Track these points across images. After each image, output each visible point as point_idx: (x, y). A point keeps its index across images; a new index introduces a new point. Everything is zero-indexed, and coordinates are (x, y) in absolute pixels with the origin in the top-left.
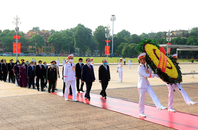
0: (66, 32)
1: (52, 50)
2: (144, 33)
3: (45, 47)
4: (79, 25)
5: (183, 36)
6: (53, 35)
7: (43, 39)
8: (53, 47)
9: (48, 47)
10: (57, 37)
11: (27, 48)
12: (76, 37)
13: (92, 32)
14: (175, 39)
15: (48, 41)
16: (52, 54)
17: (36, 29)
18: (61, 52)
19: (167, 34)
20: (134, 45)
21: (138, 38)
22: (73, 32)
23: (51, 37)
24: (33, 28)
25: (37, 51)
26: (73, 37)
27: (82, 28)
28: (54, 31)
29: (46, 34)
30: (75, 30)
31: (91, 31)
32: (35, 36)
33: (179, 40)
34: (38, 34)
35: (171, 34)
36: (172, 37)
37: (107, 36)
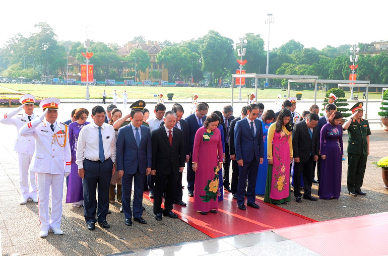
0: (189, 43)
1: (163, 76)
2: (329, 46)
3: (152, 70)
4: (212, 32)
6: (165, 50)
7: (149, 57)
8: (166, 70)
9: (156, 70)
10: (171, 53)
11: (121, 72)
12: (205, 53)
13: (233, 44)
14: (377, 56)
15: (156, 61)
16: (162, 82)
17: (140, 39)
18: (178, 78)
19: (351, 49)
20: (304, 68)
21: (313, 55)
22: (201, 43)
23: (162, 53)
24: (135, 38)
25: (138, 76)
26: (199, 54)
27: (215, 38)
28: (170, 43)
29: (155, 49)
30: (203, 41)
31: (232, 41)
32: (134, 51)
33: (383, 59)
34: (140, 48)
35: (358, 49)
36: (372, 53)
37: (240, 53)
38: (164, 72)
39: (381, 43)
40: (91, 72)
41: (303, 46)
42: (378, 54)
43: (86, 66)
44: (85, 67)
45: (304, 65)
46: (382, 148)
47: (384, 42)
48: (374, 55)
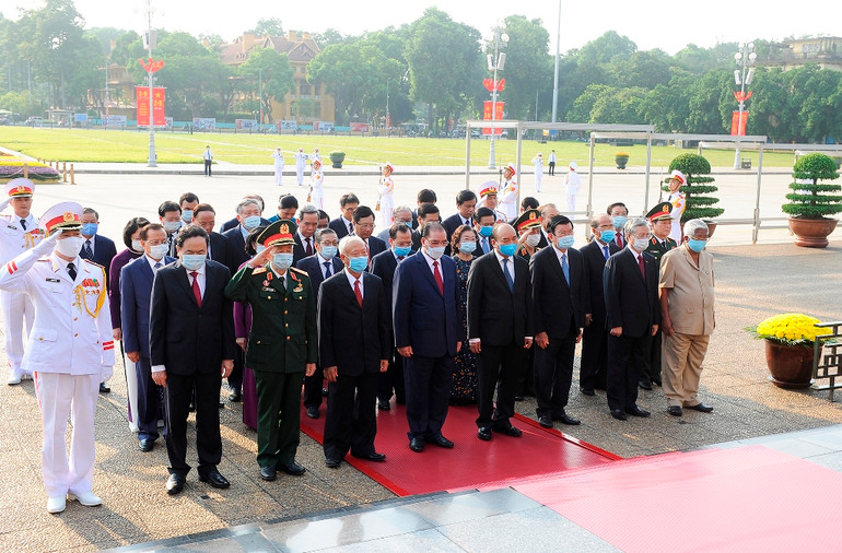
0: (381, 37)
1: (322, 110)
2: (692, 47)
3: (298, 97)
4: (431, 12)
5: (827, 61)
6: (327, 51)
7: (291, 68)
8: (329, 97)
9: (307, 98)
10: (341, 59)
11: (228, 102)
12: (417, 61)
13: (479, 41)
14: (795, 71)
15: (308, 77)
16: (322, 125)
17: (270, 27)
18: (356, 116)
19: (738, 56)
20: (636, 95)
21: (657, 67)
22: (407, 38)
23: (321, 59)
24: (260, 23)
25: (267, 111)
26: (404, 62)
27: (439, 26)
28: (339, 36)
29: (304, 48)
30: (413, 32)
31: (477, 34)
32: (257, 54)
33: (808, 77)
34: (272, 46)
35: (753, 56)
36: (784, 64)
37: (494, 65)
38: (327, 101)
39: (805, 41)
40: (160, 103)
41: (635, 46)
42: (798, 67)
43: (148, 90)
44: (145, 93)
45: (636, 89)
46: (782, 286)
47: (813, 40)
48: (789, 68)
